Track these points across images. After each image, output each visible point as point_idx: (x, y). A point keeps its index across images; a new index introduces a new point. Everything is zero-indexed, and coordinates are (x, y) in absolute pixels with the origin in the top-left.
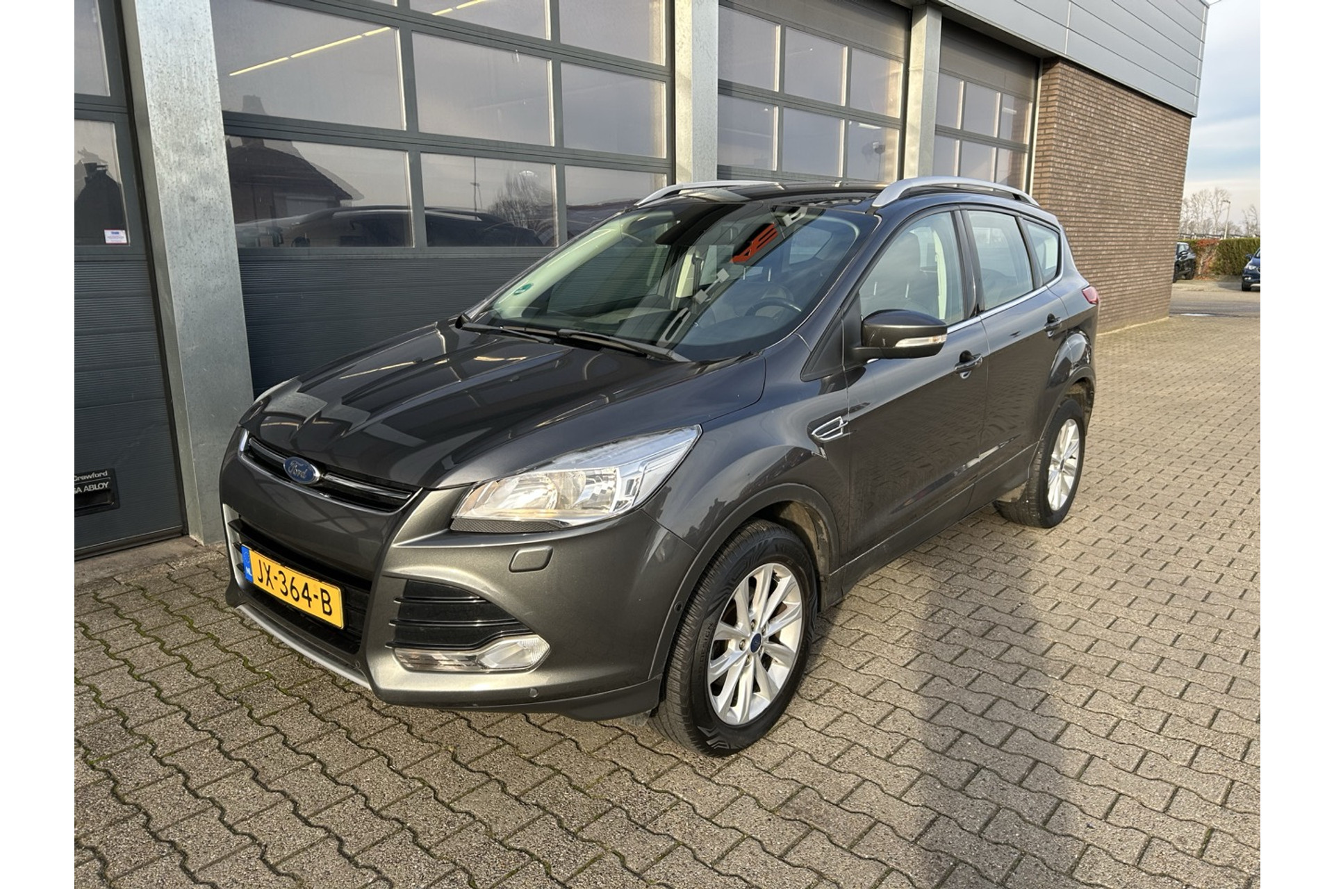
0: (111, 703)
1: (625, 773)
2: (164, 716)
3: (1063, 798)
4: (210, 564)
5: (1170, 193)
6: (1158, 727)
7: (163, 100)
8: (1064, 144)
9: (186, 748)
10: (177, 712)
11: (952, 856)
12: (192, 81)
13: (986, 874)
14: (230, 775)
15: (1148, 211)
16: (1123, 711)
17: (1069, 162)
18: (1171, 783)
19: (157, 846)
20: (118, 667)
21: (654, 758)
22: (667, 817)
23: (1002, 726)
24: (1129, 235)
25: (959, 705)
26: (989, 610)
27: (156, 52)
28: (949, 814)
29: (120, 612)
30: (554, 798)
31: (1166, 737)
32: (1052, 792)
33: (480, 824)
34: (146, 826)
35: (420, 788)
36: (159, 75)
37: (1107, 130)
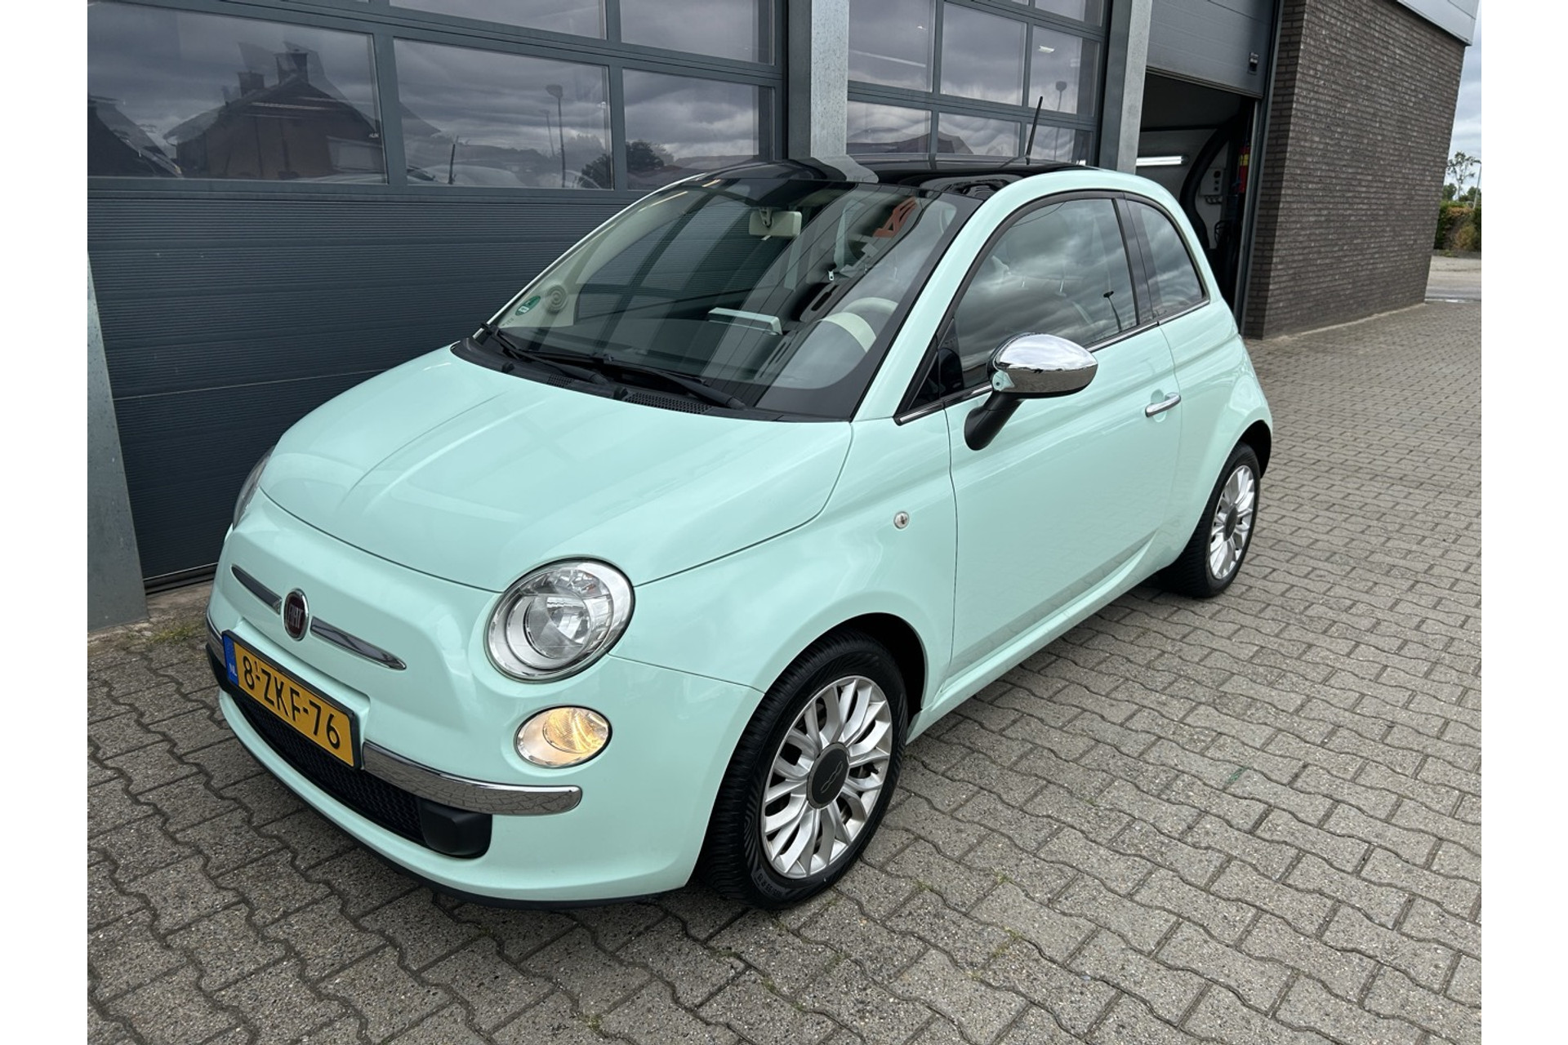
5: (1436, 144)
8: (1312, 72)
17: (1317, 96)
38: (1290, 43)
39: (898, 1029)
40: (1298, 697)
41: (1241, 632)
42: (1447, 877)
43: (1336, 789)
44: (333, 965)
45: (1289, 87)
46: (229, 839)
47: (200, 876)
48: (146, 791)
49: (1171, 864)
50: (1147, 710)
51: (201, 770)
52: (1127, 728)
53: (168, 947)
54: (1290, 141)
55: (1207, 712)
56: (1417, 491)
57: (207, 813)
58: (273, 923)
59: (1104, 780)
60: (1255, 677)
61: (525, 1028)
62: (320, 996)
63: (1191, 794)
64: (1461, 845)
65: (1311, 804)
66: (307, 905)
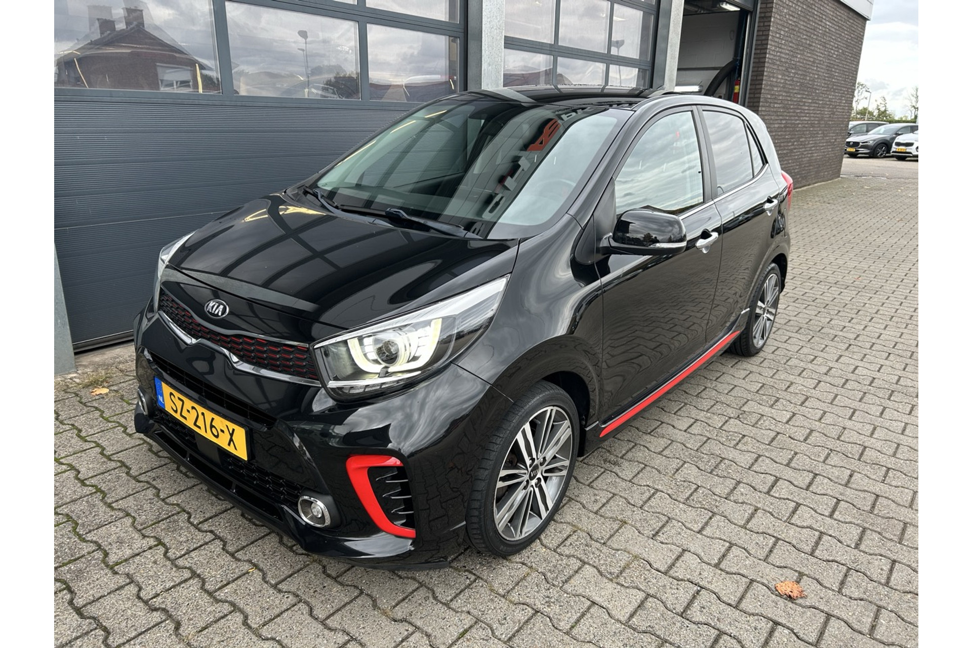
5: (849, 80)
8: (778, 35)
15: (833, 93)
17: (780, 50)
38: (765, 17)
39: (571, 612)
40: (788, 413)
41: (751, 375)
42: (883, 517)
43: (815, 467)
44: (222, 581)
45: (765, 44)
46: (147, 507)
47: (130, 529)
48: (89, 478)
49: (723, 512)
50: (699, 422)
51: (123, 464)
52: (689, 433)
53: (116, 573)
54: (764, 78)
55: (735, 423)
56: (846, 291)
57: (130, 491)
58: (181, 557)
59: (678, 464)
60: (761, 402)
61: (346, 616)
62: (218, 601)
63: (730, 471)
64: (890, 499)
65: (801, 476)
66: (201, 546)
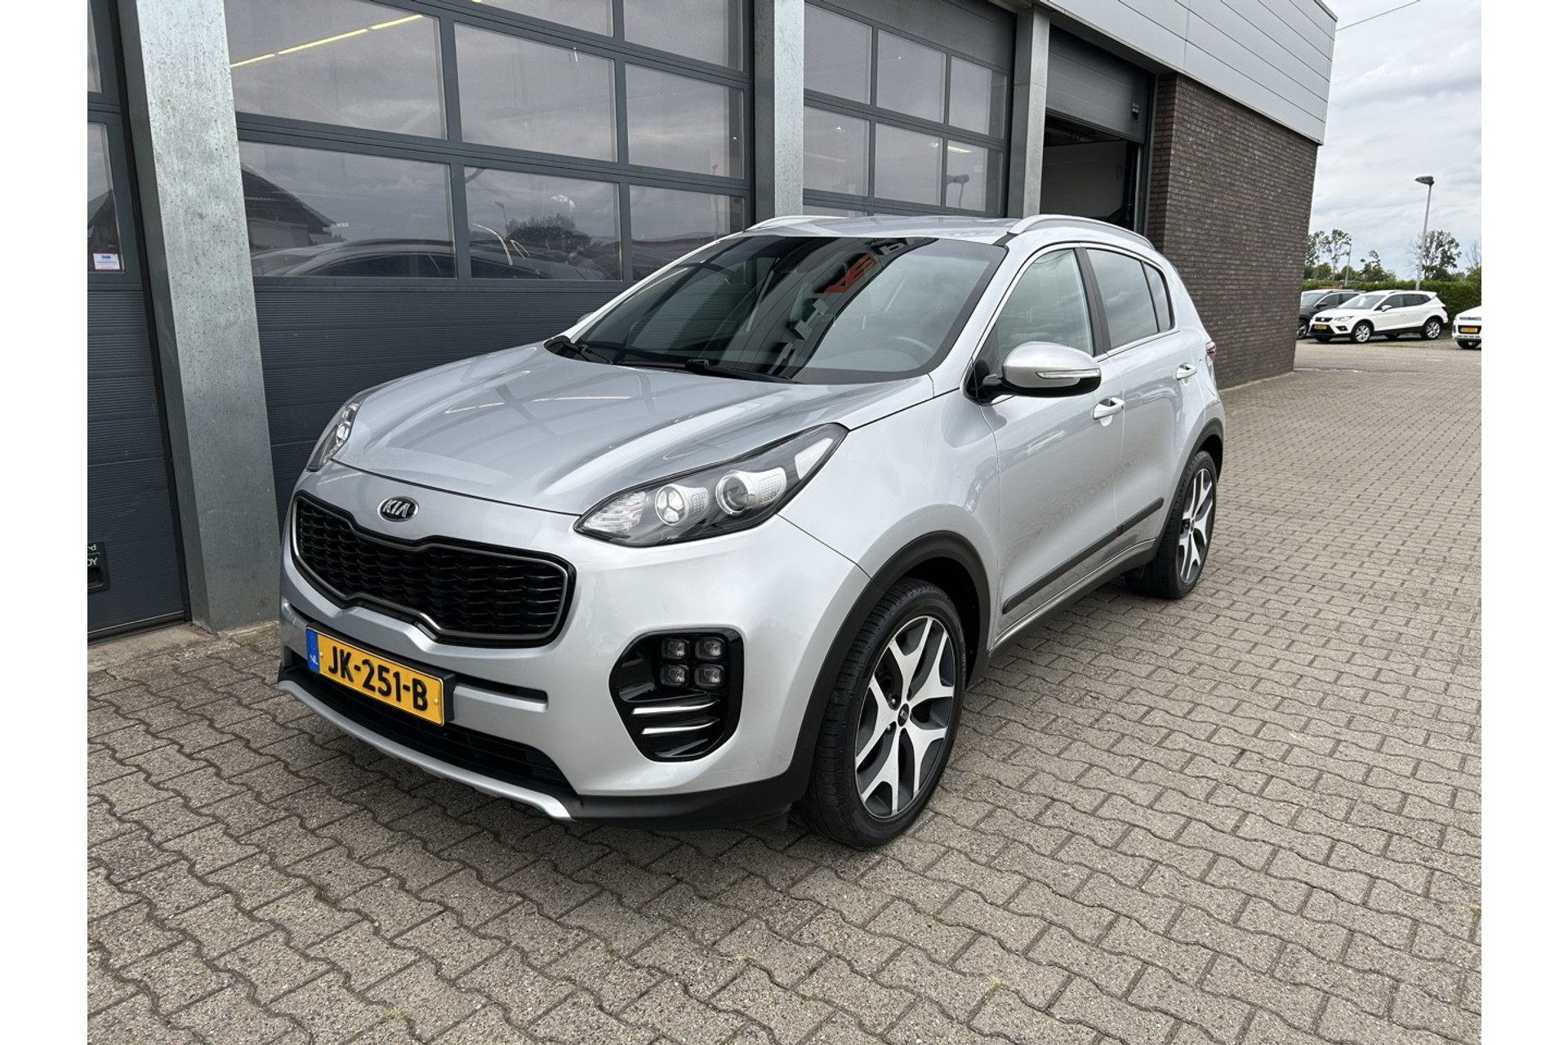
0: (129, 816)
1: (756, 880)
2: (199, 828)
3: (1252, 892)
4: (223, 655)
6: (1343, 815)
7: (167, 95)
8: (1182, 173)
9: (231, 865)
10: (211, 824)
11: (1138, 958)
12: (200, 74)
13: (1179, 977)
14: (288, 894)
16: (1304, 798)
17: (1187, 193)
18: (1369, 875)
19: (214, 977)
20: (130, 774)
21: (787, 863)
22: (813, 926)
23: (1175, 819)
24: (1251, 278)
25: (1123, 796)
26: (1142, 693)
27: (158, 39)
28: (1129, 914)
29: (121, 712)
30: (679, 910)
31: (1354, 825)
32: (1239, 887)
33: (598, 941)
34: (198, 953)
35: (519, 904)
36: (162, 66)
37: (1228, 158)
38: (1162, 149)
45: (1163, 186)
54: (1166, 232)
